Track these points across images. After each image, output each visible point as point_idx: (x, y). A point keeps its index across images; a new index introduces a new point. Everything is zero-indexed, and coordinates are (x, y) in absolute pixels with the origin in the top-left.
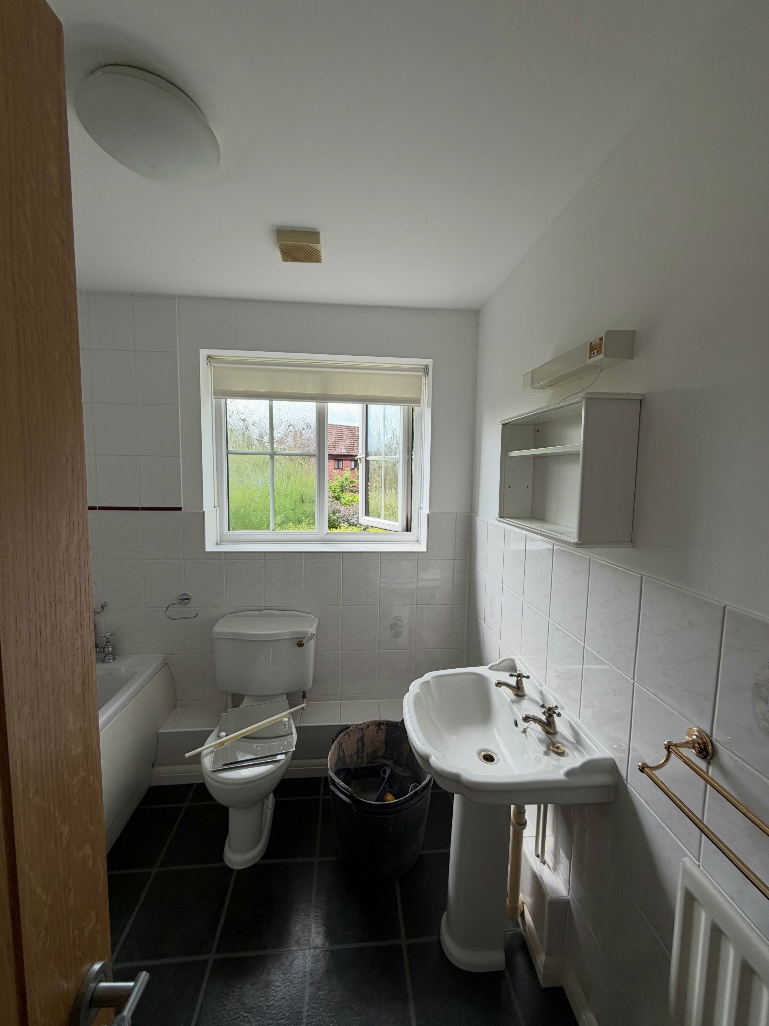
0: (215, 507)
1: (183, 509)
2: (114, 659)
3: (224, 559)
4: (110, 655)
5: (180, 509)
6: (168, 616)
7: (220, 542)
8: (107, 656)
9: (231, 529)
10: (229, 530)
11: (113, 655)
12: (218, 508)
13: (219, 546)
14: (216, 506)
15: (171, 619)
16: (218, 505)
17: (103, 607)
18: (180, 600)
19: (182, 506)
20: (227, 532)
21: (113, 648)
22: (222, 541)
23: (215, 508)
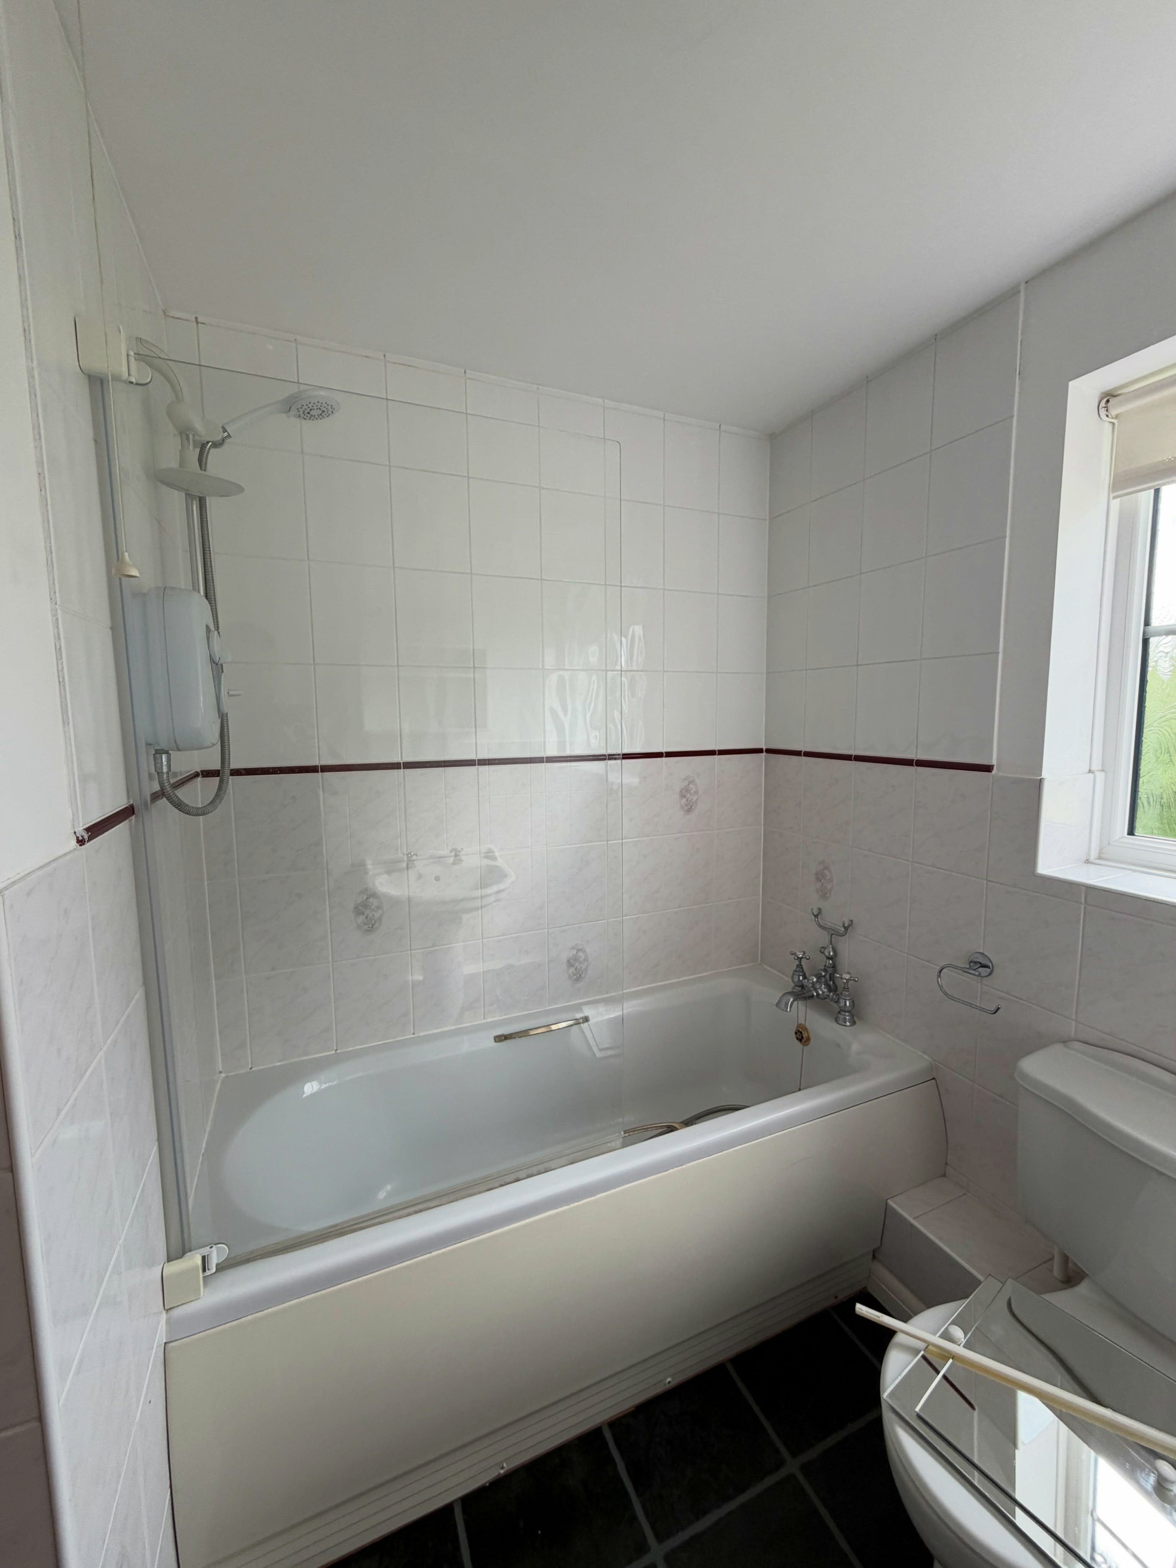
0: (1090, 771)
1: (995, 768)
2: (853, 1023)
3: (1083, 901)
4: (847, 1014)
5: (988, 769)
6: (941, 987)
7: (1100, 858)
8: (843, 1013)
9: (1138, 831)
10: (1131, 832)
11: (852, 1016)
12: (1100, 776)
13: (1093, 868)
14: (1094, 768)
15: (946, 994)
16: (1103, 765)
17: (846, 928)
18: (971, 962)
19: (994, 762)
20: (1123, 837)
21: (853, 1003)
22: (1103, 856)
23: (1091, 775)
